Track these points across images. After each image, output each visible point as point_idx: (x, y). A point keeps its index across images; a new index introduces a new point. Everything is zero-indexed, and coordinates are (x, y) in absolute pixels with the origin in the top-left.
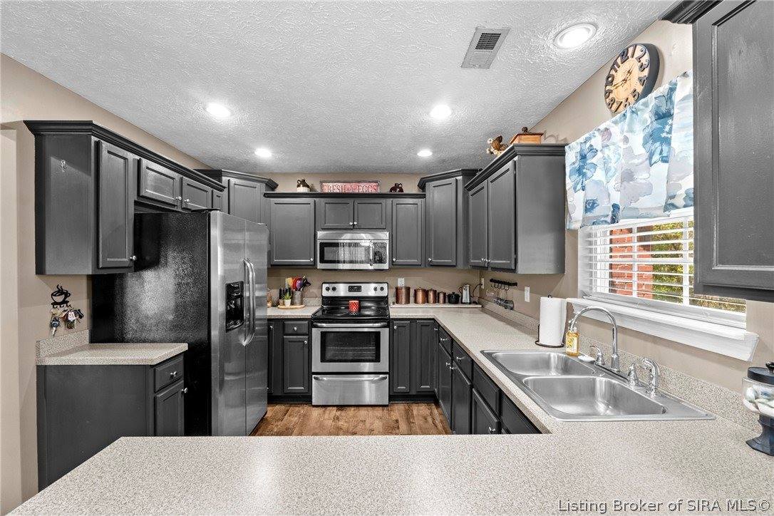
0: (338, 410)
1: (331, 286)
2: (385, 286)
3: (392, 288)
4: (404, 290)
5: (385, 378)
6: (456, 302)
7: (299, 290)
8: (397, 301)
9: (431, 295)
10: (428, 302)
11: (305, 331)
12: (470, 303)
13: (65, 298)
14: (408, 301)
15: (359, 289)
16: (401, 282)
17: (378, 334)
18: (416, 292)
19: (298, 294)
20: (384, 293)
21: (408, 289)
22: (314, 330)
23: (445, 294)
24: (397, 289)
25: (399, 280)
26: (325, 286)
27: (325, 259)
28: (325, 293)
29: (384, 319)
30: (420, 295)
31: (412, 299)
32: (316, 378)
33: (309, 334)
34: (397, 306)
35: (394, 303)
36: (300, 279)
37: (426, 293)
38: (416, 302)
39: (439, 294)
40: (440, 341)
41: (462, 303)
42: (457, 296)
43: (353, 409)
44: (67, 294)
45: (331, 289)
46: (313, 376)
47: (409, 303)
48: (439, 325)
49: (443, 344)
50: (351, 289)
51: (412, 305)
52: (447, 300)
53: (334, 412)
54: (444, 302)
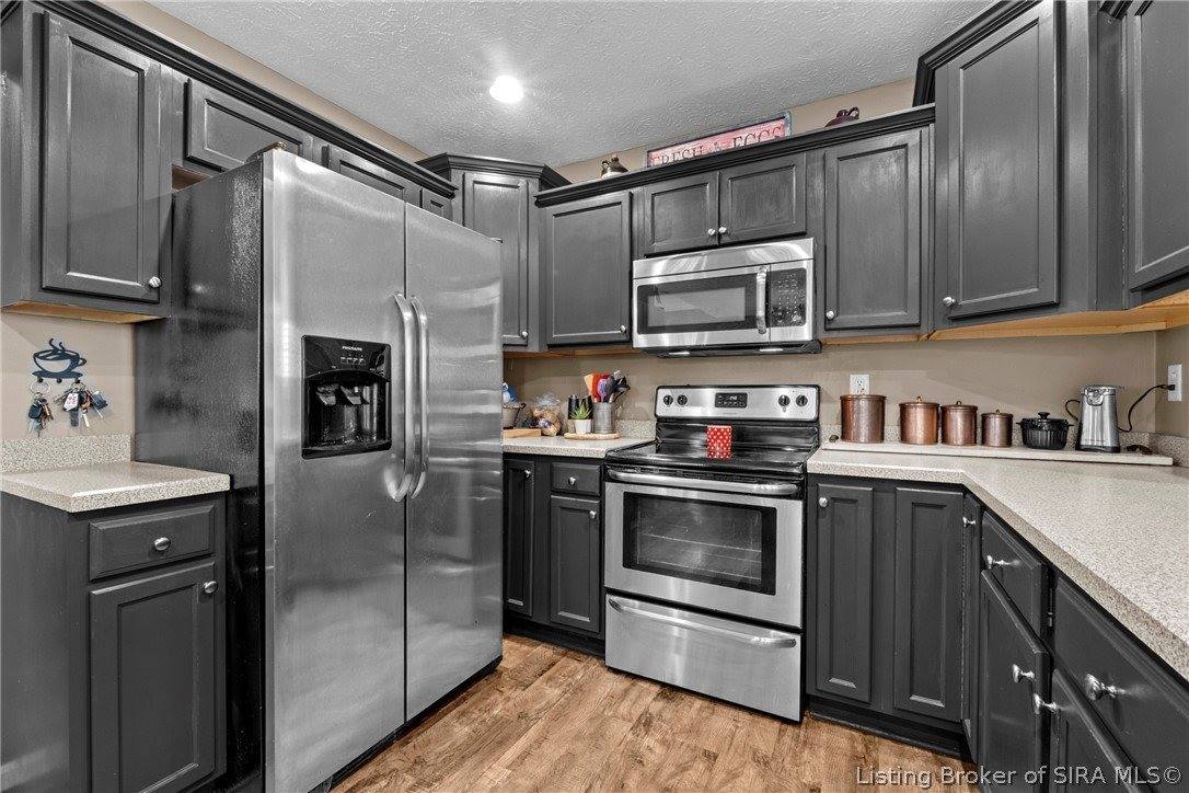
0: (662, 695)
1: (675, 394)
2: (811, 394)
3: (830, 400)
4: (864, 404)
5: (793, 643)
6: (1058, 443)
7: (606, 400)
8: (845, 435)
9: (957, 421)
10: (945, 440)
11: (593, 487)
12: (1116, 450)
13: (72, 367)
14: (878, 434)
15: (742, 401)
16: (860, 384)
17: (769, 515)
18: (904, 408)
19: (603, 409)
20: (808, 413)
21: (879, 403)
22: (609, 486)
23: (1008, 419)
24: (844, 400)
25: (854, 379)
26: (663, 393)
27: (651, 324)
28: (664, 411)
29: (788, 474)
30: (918, 419)
31: (892, 428)
32: (615, 605)
33: (601, 496)
34: (840, 445)
35: (834, 439)
36: (606, 377)
37: (939, 415)
38: (904, 437)
39: (985, 417)
40: (983, 565)
41: (1078, 447)
42: (1059, 427)
43: (698, 703)
44: (76, 360)
45: (675, 400)
46: (608, 597)
47: (882, 439)
48: (984, 508)
49: (998, 575)
50: (722, 400)
51: (892, 445)
52: (1017, 436)
53: (648, 698)
54: (1008, 442)
